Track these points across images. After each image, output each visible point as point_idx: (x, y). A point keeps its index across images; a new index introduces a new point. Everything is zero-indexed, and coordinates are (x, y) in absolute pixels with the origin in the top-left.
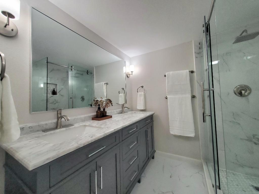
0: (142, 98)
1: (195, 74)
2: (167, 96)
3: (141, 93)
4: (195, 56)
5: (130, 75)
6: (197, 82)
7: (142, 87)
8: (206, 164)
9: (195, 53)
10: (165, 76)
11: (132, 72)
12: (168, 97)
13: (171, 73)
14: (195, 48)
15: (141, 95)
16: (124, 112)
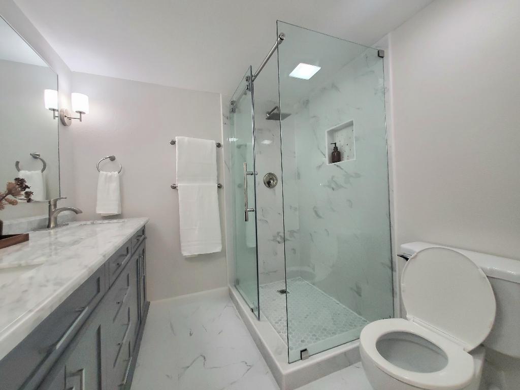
0: (114, 185)
1: (222, 149)
2: (176, 183)
3: (109, 174)
4: (223, 120)
5: (70, 119)
6: (225, 162)
7: (112, 159)
8: (234, 288)
9: (223, 115)
10: (173, 143)
11: (81, 113)
12: (179, 185)
13: (186, 139)
14: (223, 108)
15: (109, 179)
16: (56, 226)
